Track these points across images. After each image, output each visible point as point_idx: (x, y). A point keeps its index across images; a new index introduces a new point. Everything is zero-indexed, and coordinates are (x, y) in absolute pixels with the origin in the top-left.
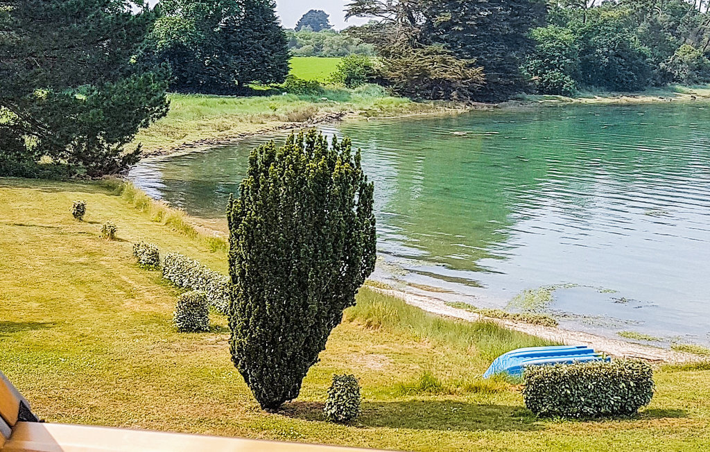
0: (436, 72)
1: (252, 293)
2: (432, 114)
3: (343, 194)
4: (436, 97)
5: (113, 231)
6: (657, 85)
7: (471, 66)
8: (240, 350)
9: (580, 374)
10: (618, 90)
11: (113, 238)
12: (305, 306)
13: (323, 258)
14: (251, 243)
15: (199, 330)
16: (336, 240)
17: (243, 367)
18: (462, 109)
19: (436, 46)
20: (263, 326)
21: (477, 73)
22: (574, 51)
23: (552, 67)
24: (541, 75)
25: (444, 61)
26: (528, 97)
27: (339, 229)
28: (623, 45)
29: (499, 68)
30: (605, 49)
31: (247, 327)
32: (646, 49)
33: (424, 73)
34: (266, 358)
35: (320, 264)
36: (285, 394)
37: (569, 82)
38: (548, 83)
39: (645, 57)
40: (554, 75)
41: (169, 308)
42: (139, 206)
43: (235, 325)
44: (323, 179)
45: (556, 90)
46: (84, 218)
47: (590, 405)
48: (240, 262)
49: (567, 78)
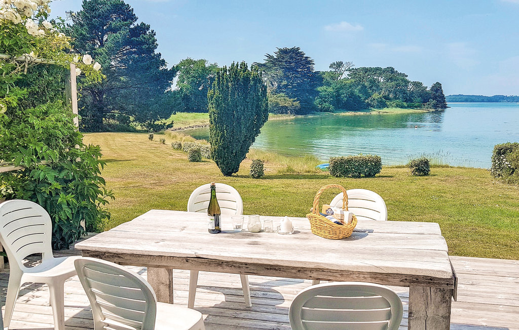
0: (282, 104)
1: (219, 127)
2: (281, 119)
3: (255, 85)
4: (282, 113)
5: (164, 141)
6: (365, 108)
7: (295, 101)
8: (215, 151)
9: (352, 160)
10: (350, 110)
11: (164, 144)
12: (241, 131)
13: (247, 112)
14: (218, 106)
15: (198, 161)
16: (252, 104)
17: (216, 159)
18: (292, 117)
19: (282, 94)
20: (223, 140)
21: (297, 104)
22: (333, 96)
23: (325, 102)
24: (321, 105)
25: (285, 99)
26: (316, 113)
27: (254, 100)
28: (352, 94)
29: (306, 101)
30: (345, 95)
31: (217, 141)
32: (361, 95)
33: (277, 104)
34: (225, 154)
35: (246, 114)
36: (233, 170)
37: (332, 107)
38: (324, 108)
39: (360, 98)
40: (326, 105)
41: (186, 157)
42: (173, 138)
43: (212, 141)
44: (246, 79)
45: (327, 110)
46: (153, 139)
47: (356, 172)
48: (214, 115)
49: (331, 106)
